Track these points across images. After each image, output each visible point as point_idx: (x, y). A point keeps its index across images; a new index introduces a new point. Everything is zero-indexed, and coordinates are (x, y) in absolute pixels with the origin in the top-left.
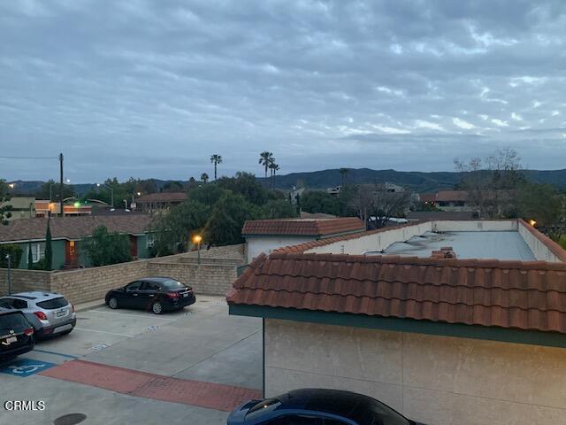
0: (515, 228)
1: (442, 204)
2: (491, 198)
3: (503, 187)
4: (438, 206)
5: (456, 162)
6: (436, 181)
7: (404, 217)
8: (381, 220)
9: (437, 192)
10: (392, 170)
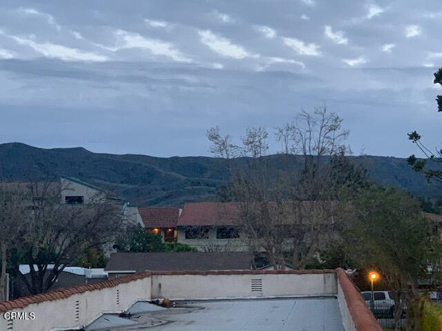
0: (329, 291)
1: (191, 233)
2: (290, 220)
3: (314, 197)
4: (181, 240)
5: (214, 137)
6: (183, 178)
7: (101, 264)
8: (42, 272)
9: (181, 205)
10: (80, 150)
